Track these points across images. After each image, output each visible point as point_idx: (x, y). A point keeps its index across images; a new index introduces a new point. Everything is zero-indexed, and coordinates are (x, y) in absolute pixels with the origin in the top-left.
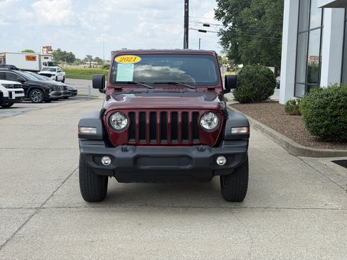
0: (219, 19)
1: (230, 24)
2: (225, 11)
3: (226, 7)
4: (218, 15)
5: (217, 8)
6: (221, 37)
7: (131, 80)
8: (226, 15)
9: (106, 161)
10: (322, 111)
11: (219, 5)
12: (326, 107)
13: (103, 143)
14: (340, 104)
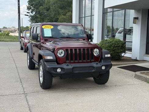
0: (29, 10)
1: (34, 13)
2: (31, 7)
3: (32, 5)
4: (29, 8)
5: (28, 5)
6: (30, 18)
7: (51, 36)
8: (32, 8)
9: (59, 70)
10: (109, 48)
11: (29, 4)
12: (111, 47)
13: (56, 63)
14: (116, 45)
